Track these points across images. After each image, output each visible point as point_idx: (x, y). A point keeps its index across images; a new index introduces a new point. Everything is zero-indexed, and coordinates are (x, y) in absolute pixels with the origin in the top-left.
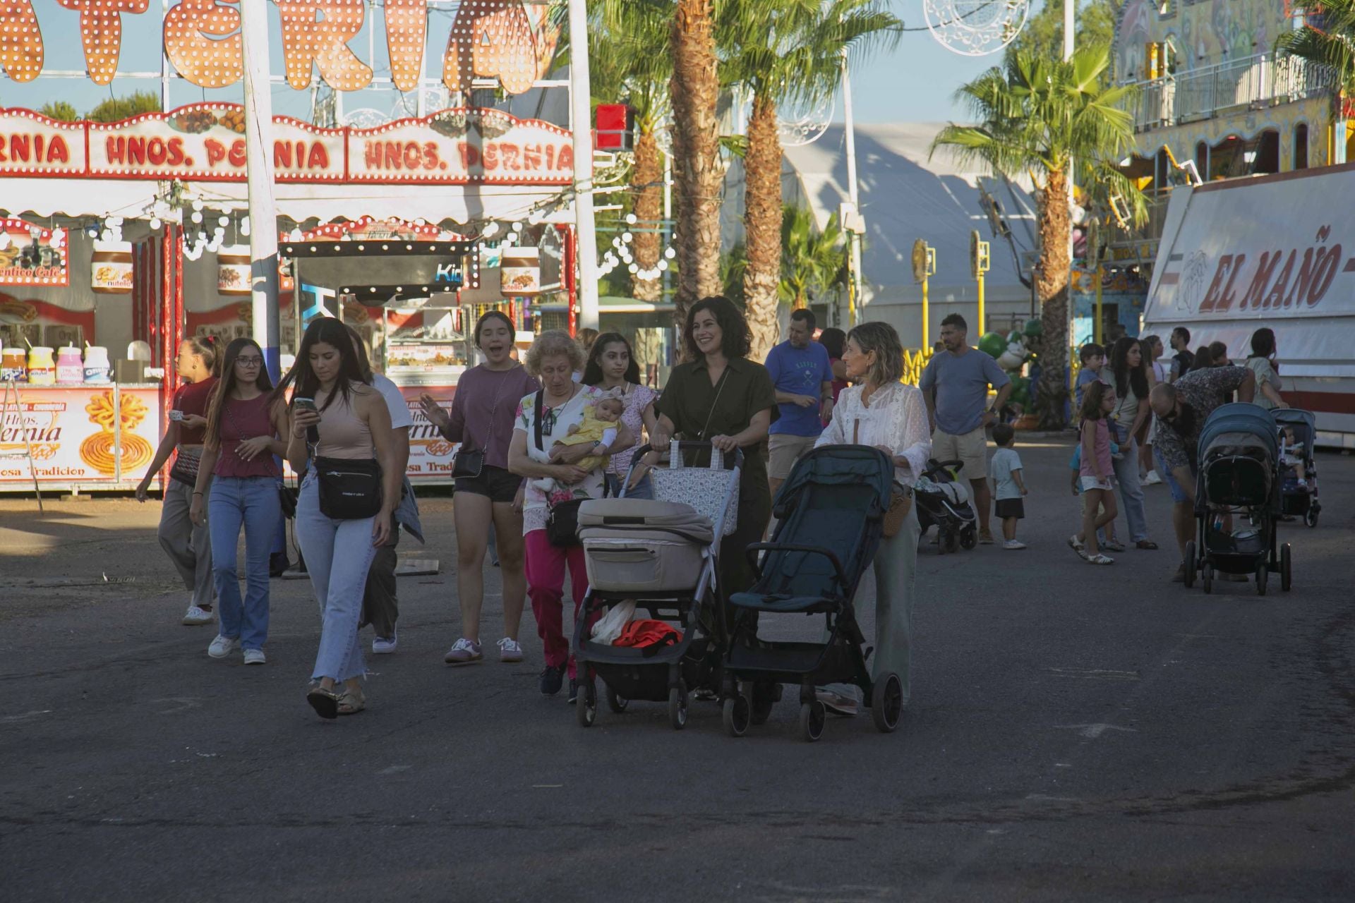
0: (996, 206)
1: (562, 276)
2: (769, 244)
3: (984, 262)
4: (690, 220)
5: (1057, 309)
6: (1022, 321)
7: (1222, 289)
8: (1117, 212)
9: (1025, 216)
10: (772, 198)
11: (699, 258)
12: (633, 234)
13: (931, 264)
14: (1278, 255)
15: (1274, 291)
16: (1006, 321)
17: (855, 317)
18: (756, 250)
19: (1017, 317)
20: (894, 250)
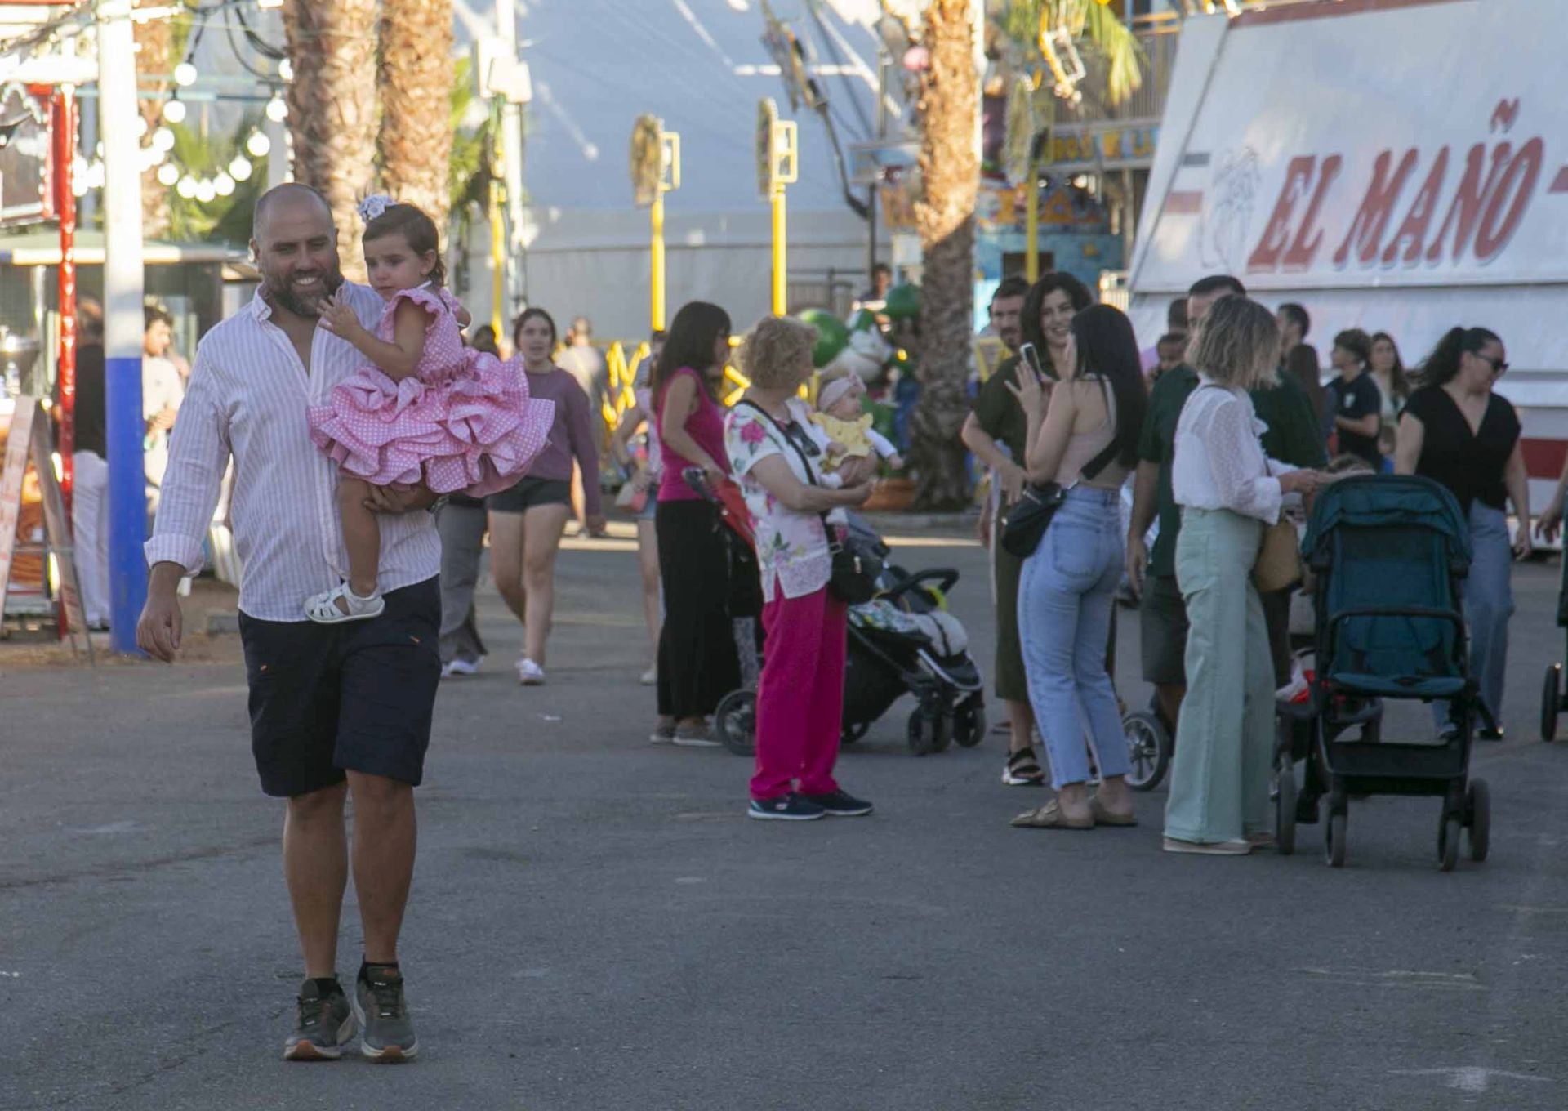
0: (799, 48)
1: (46, 189)
2: (428, 127)
3: (785, 164)
4: (316, 80)
5: (953, 262)
6: (849, 286)
7: (1294, 224)
8: (1057, 65)
9: (847, 70)
10: (435, 32)
11: (334, 155)
12: (188, 104)
13: (670, 167)
14: (1411, 157)
15: (1403, 230)
16: (813, 285)
17: (507, 274)
18: (402, 138)
19: (838, 278)
20: (579, 136)
